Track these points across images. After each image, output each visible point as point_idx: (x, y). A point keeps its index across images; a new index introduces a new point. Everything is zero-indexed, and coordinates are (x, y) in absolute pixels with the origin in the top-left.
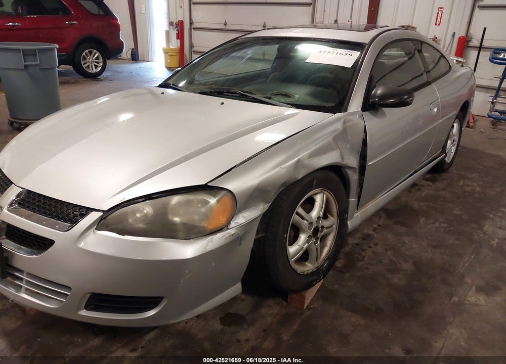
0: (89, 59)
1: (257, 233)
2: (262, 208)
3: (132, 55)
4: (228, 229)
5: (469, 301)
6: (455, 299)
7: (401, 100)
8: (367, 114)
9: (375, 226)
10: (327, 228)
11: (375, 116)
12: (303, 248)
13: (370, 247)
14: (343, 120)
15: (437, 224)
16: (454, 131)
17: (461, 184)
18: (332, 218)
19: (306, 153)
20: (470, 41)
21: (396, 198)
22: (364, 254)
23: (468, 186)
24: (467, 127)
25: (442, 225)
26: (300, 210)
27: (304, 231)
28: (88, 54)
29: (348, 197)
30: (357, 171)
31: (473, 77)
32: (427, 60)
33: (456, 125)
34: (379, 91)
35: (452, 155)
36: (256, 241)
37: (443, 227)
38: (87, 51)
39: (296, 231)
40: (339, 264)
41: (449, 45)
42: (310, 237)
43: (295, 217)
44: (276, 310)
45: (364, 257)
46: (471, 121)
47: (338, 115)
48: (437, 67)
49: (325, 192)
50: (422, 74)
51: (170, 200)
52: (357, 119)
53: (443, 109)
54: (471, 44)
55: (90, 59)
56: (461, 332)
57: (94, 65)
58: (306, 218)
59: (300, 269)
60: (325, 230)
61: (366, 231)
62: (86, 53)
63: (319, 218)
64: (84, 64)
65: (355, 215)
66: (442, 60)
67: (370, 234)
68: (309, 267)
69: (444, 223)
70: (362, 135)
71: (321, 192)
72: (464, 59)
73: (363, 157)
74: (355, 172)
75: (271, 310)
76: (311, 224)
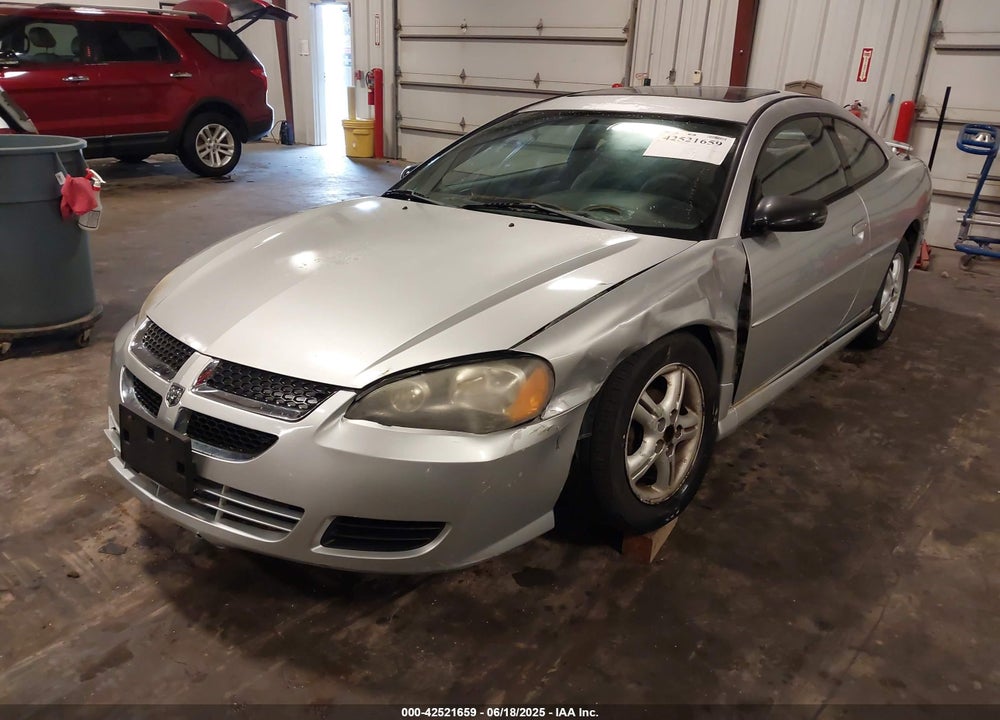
0: (210, 142)
1: (581, 433)
2: (590, 389)
3: (281, 133)
4: (542, 420)
5: (922, 552)
6: (899, 549)
7: (805, 217)
8: (749, 242)
9: (758, 436)
10: (687, 429)
11: (761, 243)
12: (649, 460)
13: (754, 470)
14: (712, 252)
15: (867, 434)
16: (894, 274)
17: (907, 366)
18: (694, 414)
19: (658, 303)
20: (921, 110)
21: (793, 390)
22: (744, 480)
23: (919, 370)
24: (916, 267)
25: (876, 435)
26: (645, 397)
27: (651, 433)
28: (209, 133)
29: (719, 380)
30: (736, 336)
31: (927, 177)
32: (845, 147)
33: (896, 263)
34: (768, 205)
35: (890, 317)
36: (580, 443)
37: (877, 439)
38: (206, 127)
39: (639, 431)
40: (701, 496)
41: (883, 117)
42: (660, 442)
43: (638, 408)
44: (603, 564)
45: (744, 485)
46: (925, 256)
47: (703, 243)
48: (863, 158)
49: (685, 370)
50: (837, 171)
51: (456, 374)
52: (733, 251)
53: (874, 234)
54: (923, 116)
55: (212, 143)
56: (910, 598)
57: (219, 153)
58: (655, 410)
59: (644, 495)
60: (683, 433)
61: (744, 444)
62: (204, 132)
63: (674, 412)
64: (200, 152)
65: (730, 412)
66: (871, 146)
67: (751, 450)
68: (657, 493)
69: (877, 431)
70: (742, 278)
71: (678, 369)
72: (911, 145)
73: (744, 314)
74: (732, 337)
75: (596, 564)
76: (662, 420)
